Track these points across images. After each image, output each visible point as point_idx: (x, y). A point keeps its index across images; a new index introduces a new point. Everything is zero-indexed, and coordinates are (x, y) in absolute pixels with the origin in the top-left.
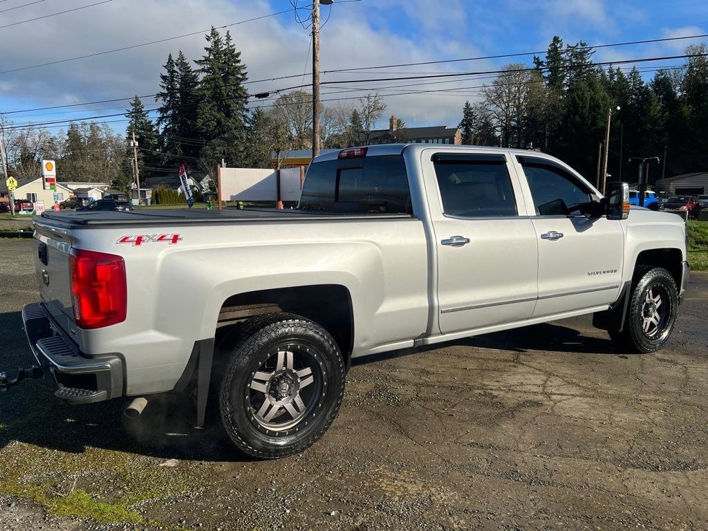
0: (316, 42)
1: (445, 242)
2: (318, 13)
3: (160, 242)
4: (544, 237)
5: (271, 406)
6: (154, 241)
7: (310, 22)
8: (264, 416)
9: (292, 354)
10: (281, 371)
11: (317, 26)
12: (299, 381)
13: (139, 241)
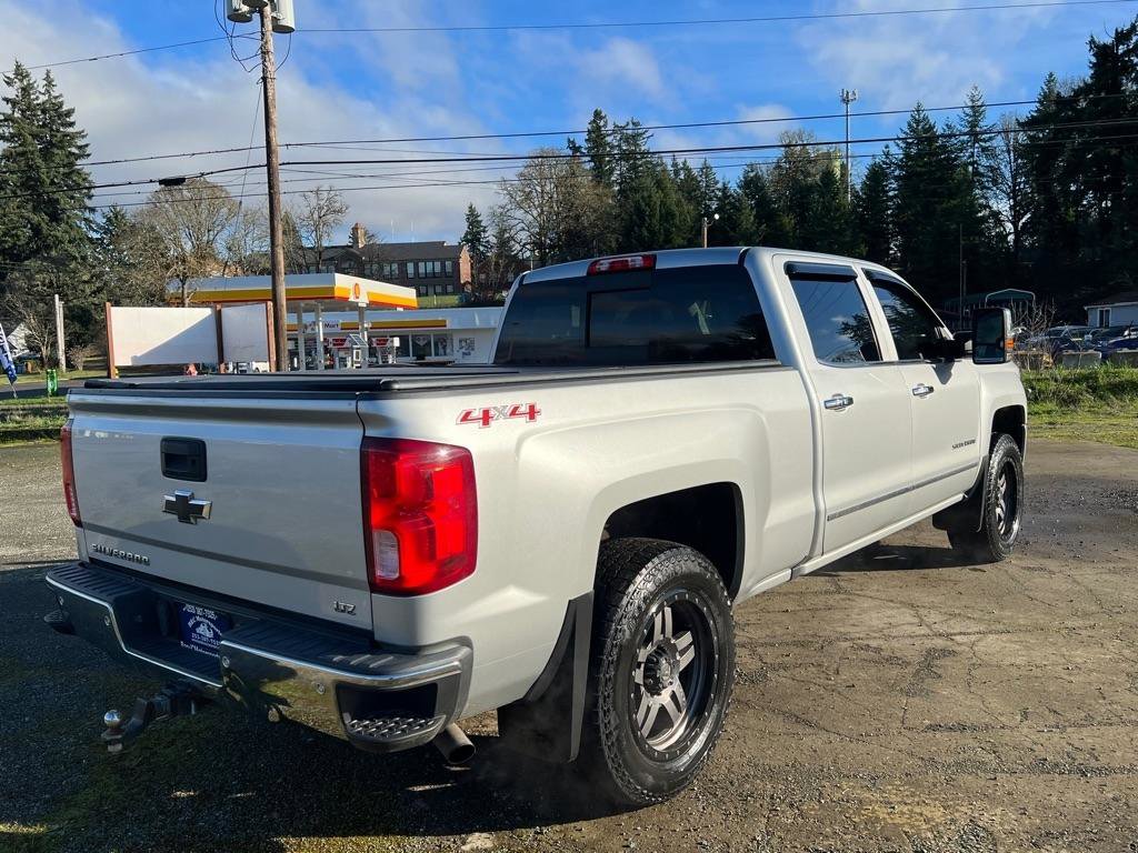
0: (270, 93)
1: (828, 405)
2: (271, 47)
3: (512, 420)
4: (915, 392)
5: (649, 708)
6: (505, 417)
7: (259, 59)
8: (642, 727)
9: (670, 611)
10: (659, 641)
11: (270, 68)
12: (678, 657)
13: (486, 418)
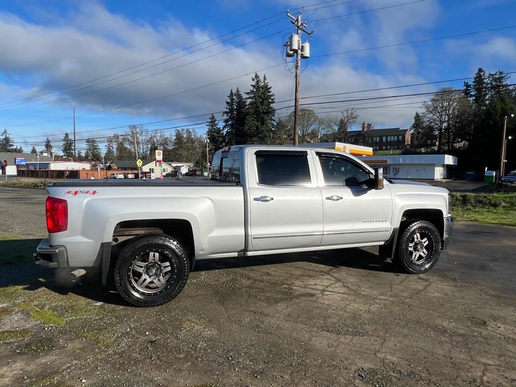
0: (298, 81)
1: (256, 199)
2: (299, 64)
3: (86, 194)
4: (328, 198)
5: (145, 280)
6: (83, 193)
7: (294, 69)
8: (141, 284)
9: (158, 254)
10: (152, 262)
11: (298, 72)
12: (162, 268)
13: (76, 193)
